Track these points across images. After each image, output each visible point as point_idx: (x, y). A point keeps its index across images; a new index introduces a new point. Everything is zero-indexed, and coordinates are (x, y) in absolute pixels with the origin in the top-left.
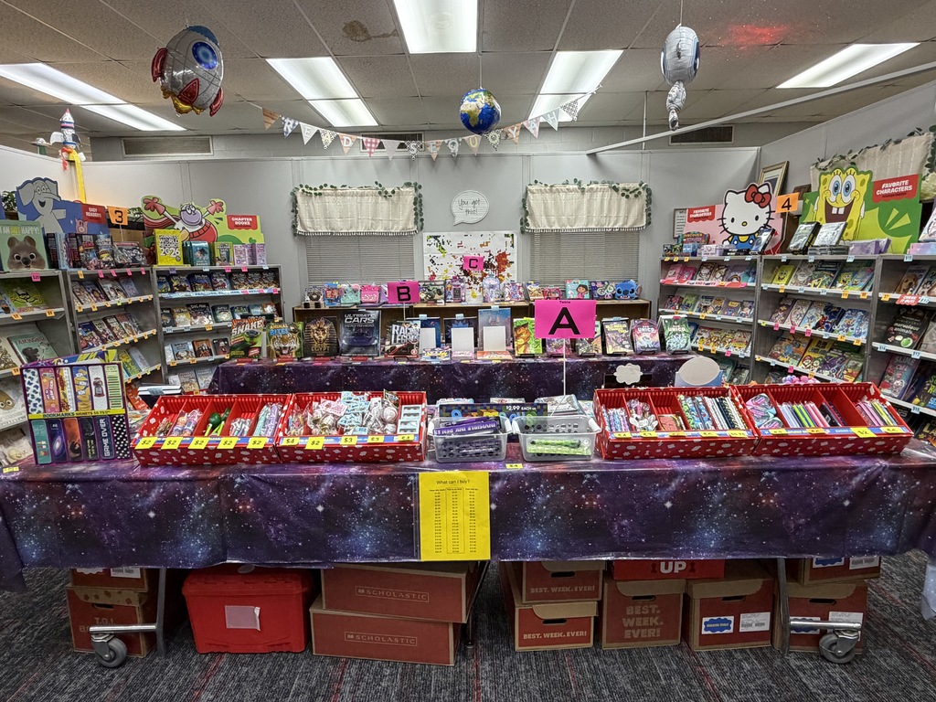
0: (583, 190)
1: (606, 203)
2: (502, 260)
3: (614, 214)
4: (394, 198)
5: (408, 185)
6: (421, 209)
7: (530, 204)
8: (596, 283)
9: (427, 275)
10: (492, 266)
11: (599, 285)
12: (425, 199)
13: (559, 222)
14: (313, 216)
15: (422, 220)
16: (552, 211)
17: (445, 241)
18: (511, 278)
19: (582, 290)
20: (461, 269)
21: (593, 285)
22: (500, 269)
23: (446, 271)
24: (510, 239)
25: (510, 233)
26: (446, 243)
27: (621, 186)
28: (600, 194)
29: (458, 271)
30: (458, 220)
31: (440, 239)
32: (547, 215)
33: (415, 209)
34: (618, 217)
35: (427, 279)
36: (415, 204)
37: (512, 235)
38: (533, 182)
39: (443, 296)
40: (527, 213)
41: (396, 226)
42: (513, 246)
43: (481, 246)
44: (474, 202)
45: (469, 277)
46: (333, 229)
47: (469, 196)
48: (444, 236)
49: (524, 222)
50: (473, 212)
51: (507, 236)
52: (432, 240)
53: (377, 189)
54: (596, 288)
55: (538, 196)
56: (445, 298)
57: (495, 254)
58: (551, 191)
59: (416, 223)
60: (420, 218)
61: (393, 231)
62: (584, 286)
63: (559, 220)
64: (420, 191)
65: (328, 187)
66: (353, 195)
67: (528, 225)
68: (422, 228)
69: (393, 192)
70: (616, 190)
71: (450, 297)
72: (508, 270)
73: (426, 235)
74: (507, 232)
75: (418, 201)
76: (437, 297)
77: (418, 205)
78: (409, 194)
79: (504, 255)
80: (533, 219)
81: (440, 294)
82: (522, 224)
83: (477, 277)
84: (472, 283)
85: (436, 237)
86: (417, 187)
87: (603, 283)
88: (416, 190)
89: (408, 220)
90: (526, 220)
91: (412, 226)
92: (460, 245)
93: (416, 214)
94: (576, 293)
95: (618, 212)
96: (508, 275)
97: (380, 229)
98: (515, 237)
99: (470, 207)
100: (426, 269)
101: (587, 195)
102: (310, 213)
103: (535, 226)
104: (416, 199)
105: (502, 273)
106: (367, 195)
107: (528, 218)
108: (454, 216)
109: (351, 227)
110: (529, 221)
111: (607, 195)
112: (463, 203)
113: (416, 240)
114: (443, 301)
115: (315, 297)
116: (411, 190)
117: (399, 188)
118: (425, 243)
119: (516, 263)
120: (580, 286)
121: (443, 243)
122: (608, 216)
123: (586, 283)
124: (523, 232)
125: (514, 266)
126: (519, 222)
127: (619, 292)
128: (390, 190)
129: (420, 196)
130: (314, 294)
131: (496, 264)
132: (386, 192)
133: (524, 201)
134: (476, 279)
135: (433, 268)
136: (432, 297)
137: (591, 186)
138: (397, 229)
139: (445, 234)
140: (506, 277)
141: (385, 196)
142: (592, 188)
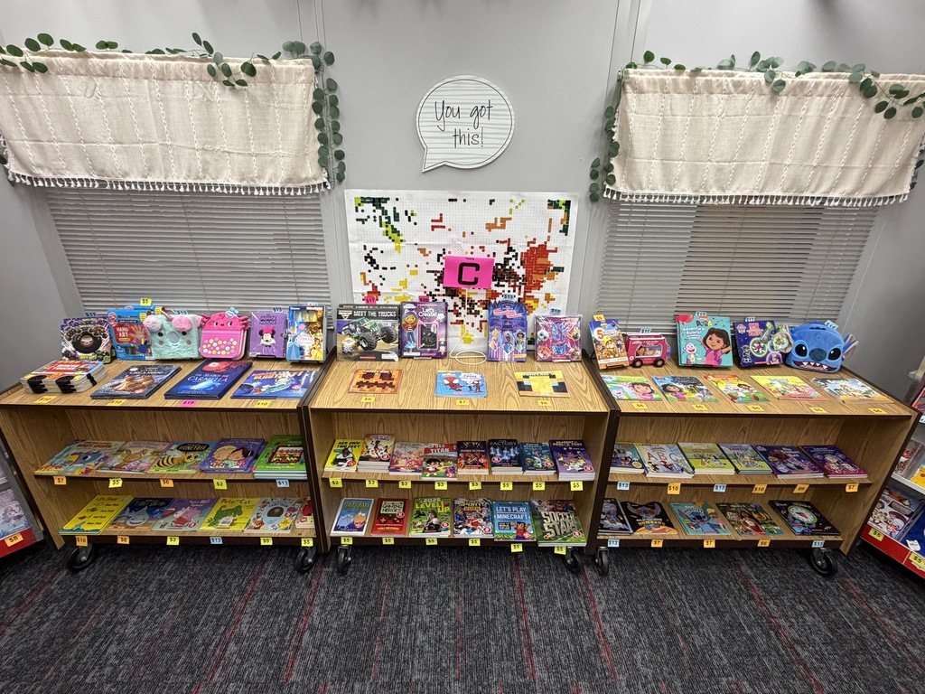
0: (777, 88)
1: (827, 128)
2: (537, 261)
3: (837, 162)
4: (254, 87)
5: (296, 49)
6: (336, 126)
7: (626, 121)
8: (746, 324)
9: (359, 291)
10: (512, 276)
11: (754, 330)
12: (348, 98)
13: (693, 177)
14: (40, 134)
15: (340, 155)
16: (681, 147)
17: (401, 211)
18: (553, 305)
19: (716, 342)
20: (440, 280)
21: (741, 329)
22: (531, 283)
23: (404, 284)
24: (561, 213)
25: (562, 198)
26: (403, 217)
27: (885, 81)
28: (818, 101)
29: (432, 285)
30: (433, 159)
31: (388, 206)
32: (666, 157)
33: (319, 125)
34: (846, 169)
35: (359, 300)
36: (317, 108)
37: (568, 204)
38: (640, 60)
39: (394, 345)
40: (613, 149)
41: (269, 172)
42: (565, 230)
43: (490, 227)
44: (477, 112)
45: (457, 300)
46: (102, 172)
47: (464, 92)
48: (400, 199)
49: (601, 172)
50: (473, 140)
51: (553, 205)
52: (369, 207)
53: (203, 59)
54: (746, 339)
55: (652, 100)
56: (401, 349)
57: (521, 248)
58: (690, 86)
59: (323, 162)
60: (334, 148)
61: (263, 184)
62: (721, 334)
63: (694, 172)
64: (331, 72)
65: (57, 47)
66: (136, 74)
67: (612, 180)
68: (340, 178)
69: (250, 70)
70: (867, 90)
71: (411, 346)
72: (548, 286)
73: (351, 195)
74: (554, 197)
75: (325, 102)
76: (381, 345)
77: (326, 111)
78: (296, 79)
79: (543, 251)
80: (629, 168)
81: (388, 339)
82: (594, 175)
83: (476, 298)
84: (464, 312)
85: (377, 202)
86: (323, 60)
87: (762, 325)
88: (318, 67)
89: (300, 155)
90: (610, 168)
91: (311, 172)
92: (437, 224)
93: (322, 139)
94: (703, 350)
95: (851, 158)
96: (548, 298)
97: (228, 177)
98: (574, 209)
99: (465, 124)
100: (357, 279)
101: (785, 101)
102: (28, 125)
103: (629, 183)
104: (318, 94)
105: (535, 293)
106: (178, 78)
107: (613, 161)
108: (422, 149)
109: (150, 169)
110: (617, 172)
111: (839, 103)
112: (446, 111)
113: (327, 206)
114: (395, 357)
115: (87, 341)
116: (302, 66)
117: (266, 61)
118: (352, 216)
119: (567, 271)
120: (711, 331)
121: (397, 217)
122: (822, 167)
123: (725, 324)
124: (594, 197)
125: (562, 278)
126: (588, 170)
127: (800, 350)
128: (235, 64)
129: (332, 85)
130: (86, 334)
131: (521, 272)
132: (228, 71)
133: (611, 113)
134: (472, 304)
135: (374, 276)
136: (371, 347)
137: (806, 77)
138: (273, 177)
139: (402, 193)
140: (542, 301)
141: (227, 83)
142: (803, 85)
